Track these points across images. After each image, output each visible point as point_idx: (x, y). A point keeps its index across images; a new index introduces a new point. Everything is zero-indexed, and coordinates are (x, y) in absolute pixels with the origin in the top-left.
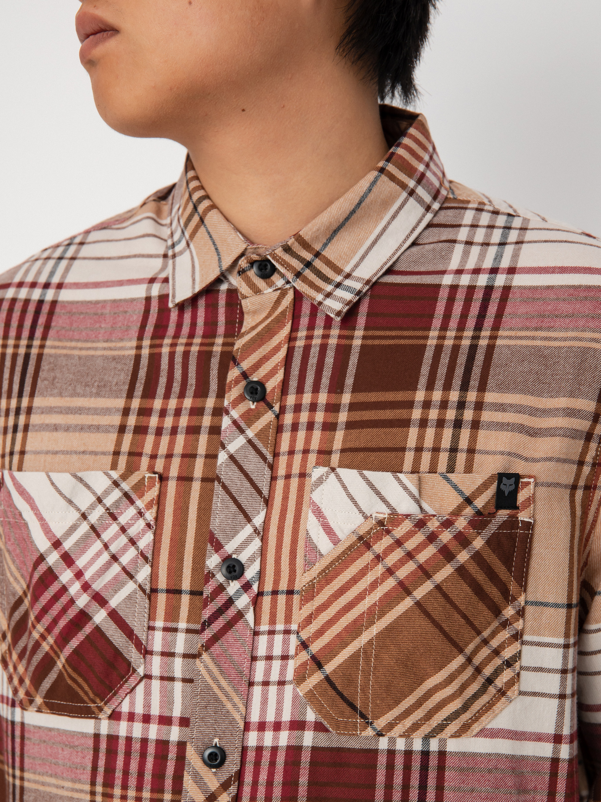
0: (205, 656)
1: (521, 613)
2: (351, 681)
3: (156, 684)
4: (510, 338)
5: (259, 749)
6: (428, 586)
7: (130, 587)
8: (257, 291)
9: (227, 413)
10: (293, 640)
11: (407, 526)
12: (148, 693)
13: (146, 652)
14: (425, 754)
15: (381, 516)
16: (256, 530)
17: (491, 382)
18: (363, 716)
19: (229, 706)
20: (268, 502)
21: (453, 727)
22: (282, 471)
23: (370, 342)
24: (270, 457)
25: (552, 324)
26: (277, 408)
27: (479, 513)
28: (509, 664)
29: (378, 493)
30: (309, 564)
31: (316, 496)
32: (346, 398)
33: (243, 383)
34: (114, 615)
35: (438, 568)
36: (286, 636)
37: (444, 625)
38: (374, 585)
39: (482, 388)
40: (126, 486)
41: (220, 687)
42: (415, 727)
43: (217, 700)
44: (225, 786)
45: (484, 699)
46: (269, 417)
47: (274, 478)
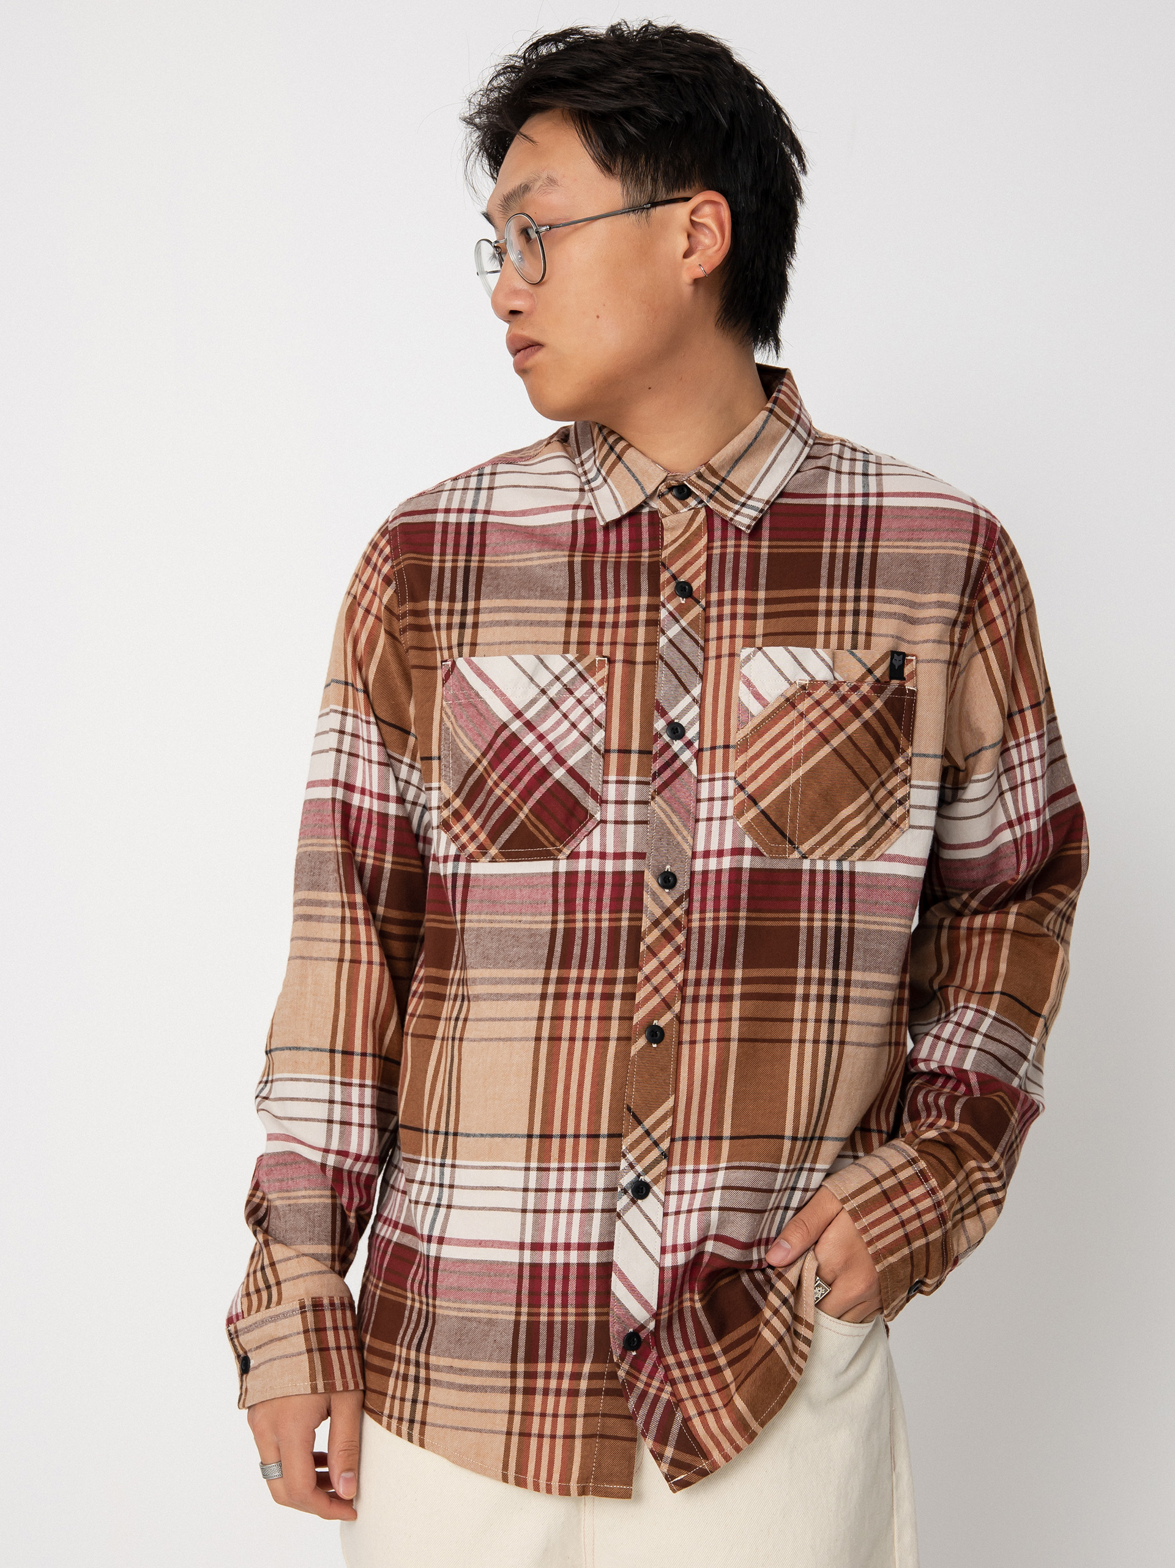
0: (657, 798)
1: (909, 762)
2: (782, 813)
3: (610, 828)
4: (889, 547)
5: (705, 873)
6: (842, 737)
7: (586, 748)
8: (675, 511)
9: (664, 606)
10: (732, 785)
11: (824, 690)
12: (603, 835)
13: (603, 802)
14: (840, 873)
15: (804, 682)
16: (694, 699)
17: (878, 581)
18: (791, 842)
19: (679, 838)
20: (703, 677)
21: (860, 852)
22: (712, 653)
24: (701, 642)
25: (921, 536)
26: (703, 602)
27: (878, 681)
28: (901, 802)
29: (800, 664)
30: (742, 724)
31: (745, 670)
32: (762, 595)
33: (673, 584)
34: (571, 771)
35: (850, 723)
36: (725, 782)
37: (854, 767)
38: (799, 737)
39: (872, 585)
40: (580, 667)
41: (672, 822)
42: (831, 851)
43: (670, 833)
44: (678, 902)
45: (883, 830)
46: (697, 610)
47: (706, 659)
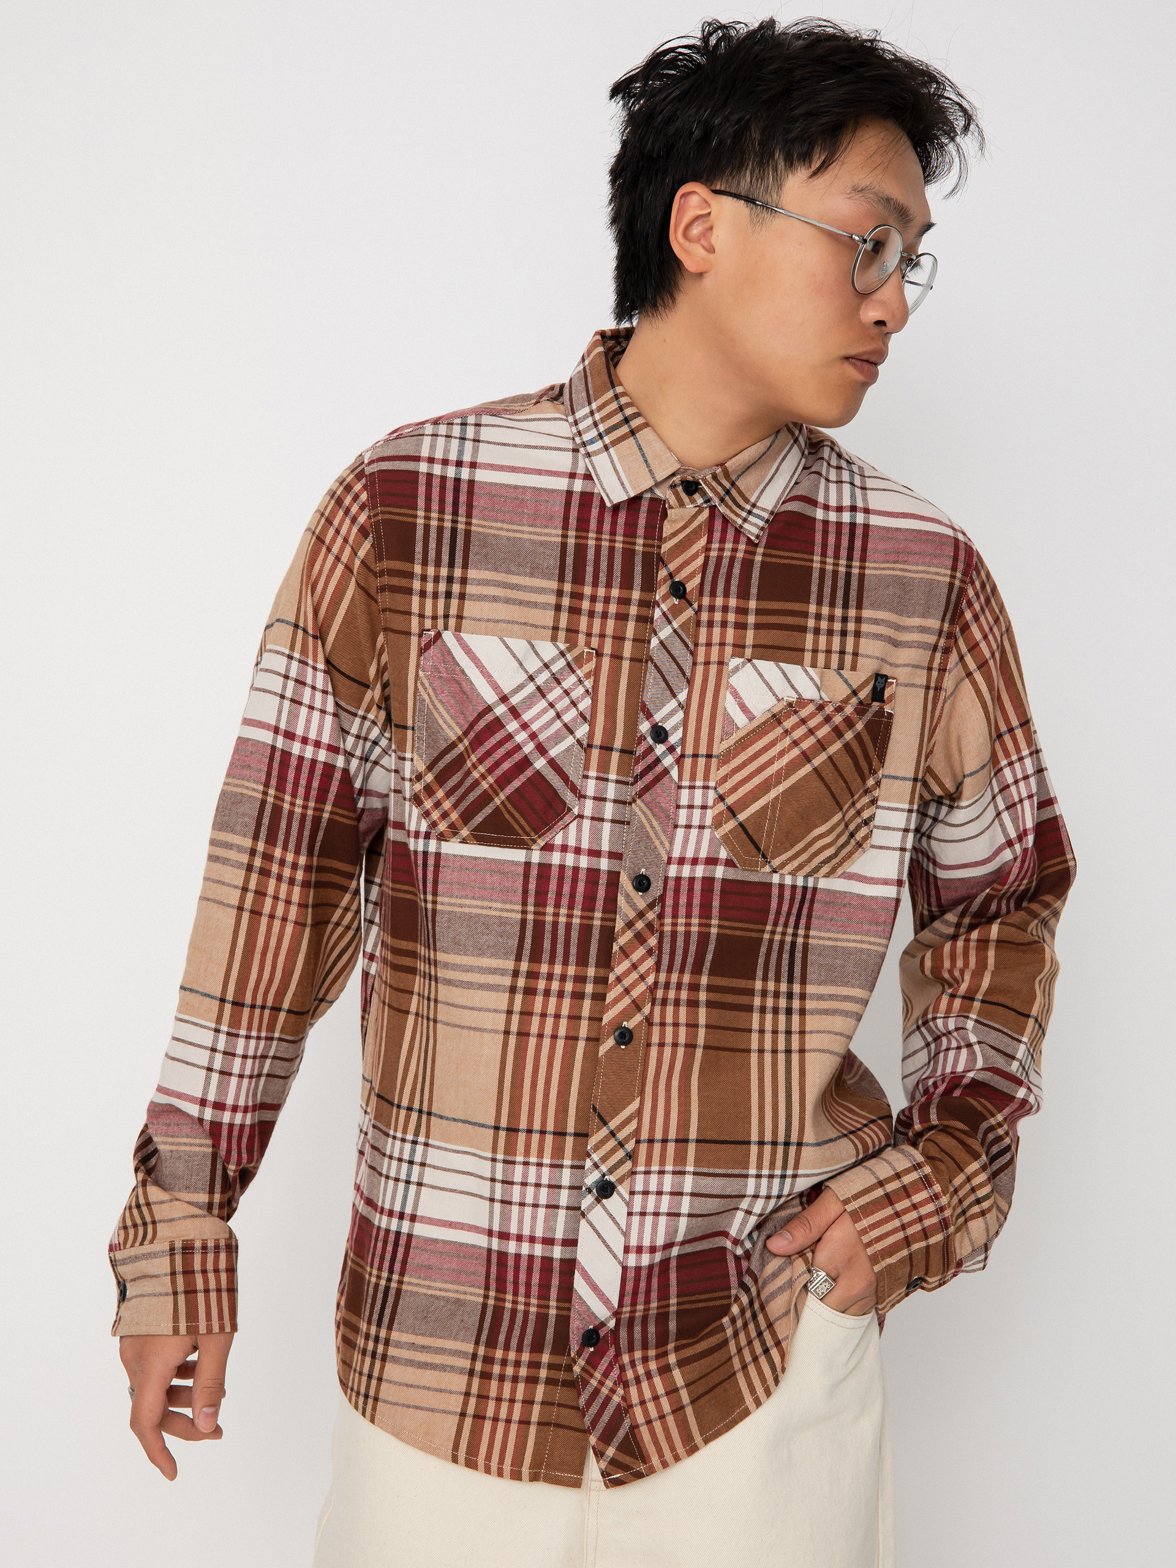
0: (638, 801)
1: (878, 784)
2: (760, 828)
3: (587, 823)
4: (875, 569)
5: (678, 879)
6: (823, 757)
7: (570, 741)
8: (682, 504)
9: (659, 606)
10: (712, 795)
11: (811, 708)
12: (579, 829)
13: (582, 797)
14: (805, 888)
15: (791, 700)
16: (680, 704)
17: (865, 602)
18: (764, 856)
19: (657, 843)
20: (690, 682)
21: (826, 869)
22: (701, 658)
23: (768, 559)
24: (691, 645)
25: (906, 559)
26: (696, 606)
27: (861, 703)
28: (866, 822)
29: (789, 681)
30: (726, 735)
31: (733, 681)
32: (753, 604)
33: (669, 582)
34: (552, 763)
35: (832, 743)
37: (833, 788)
38: (782, 754)
39: (859, 606)
40: (569, 657)
41: (652, 827)
42: (800, 867)
43: (648, 837)
44: (651, 906)
45: (848, 848)
46: (689, 613)
47: (695, 664)
